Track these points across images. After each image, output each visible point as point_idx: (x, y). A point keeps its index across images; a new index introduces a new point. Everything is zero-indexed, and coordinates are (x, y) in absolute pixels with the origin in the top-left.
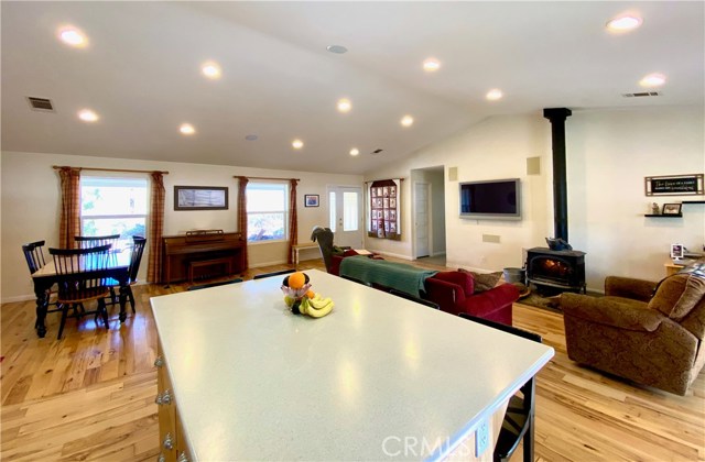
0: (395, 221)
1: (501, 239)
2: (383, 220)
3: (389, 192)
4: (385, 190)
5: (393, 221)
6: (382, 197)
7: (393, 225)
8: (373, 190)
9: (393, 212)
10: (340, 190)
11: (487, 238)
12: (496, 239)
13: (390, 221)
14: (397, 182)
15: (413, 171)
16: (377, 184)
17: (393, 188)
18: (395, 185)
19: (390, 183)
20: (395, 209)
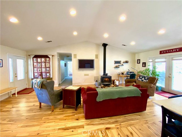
0: (49, 73)
1: (89, 75)
2: (42, 73)
3: (46, 60)
4: (43, 59)
5: (48, 73)
6: (41, 62)
7: (48, 74)
8: (35, 59)
9: (48, 69)
10: (15, 58)
11: (85, 75)
12: (88, 75)
13: (46, 73)
14: (50, 57)
15: (58, 53)
16: (37, 57)
17: (48, 59)
18: (49, 57)
19: (46, 57)
20: (49, 68)
